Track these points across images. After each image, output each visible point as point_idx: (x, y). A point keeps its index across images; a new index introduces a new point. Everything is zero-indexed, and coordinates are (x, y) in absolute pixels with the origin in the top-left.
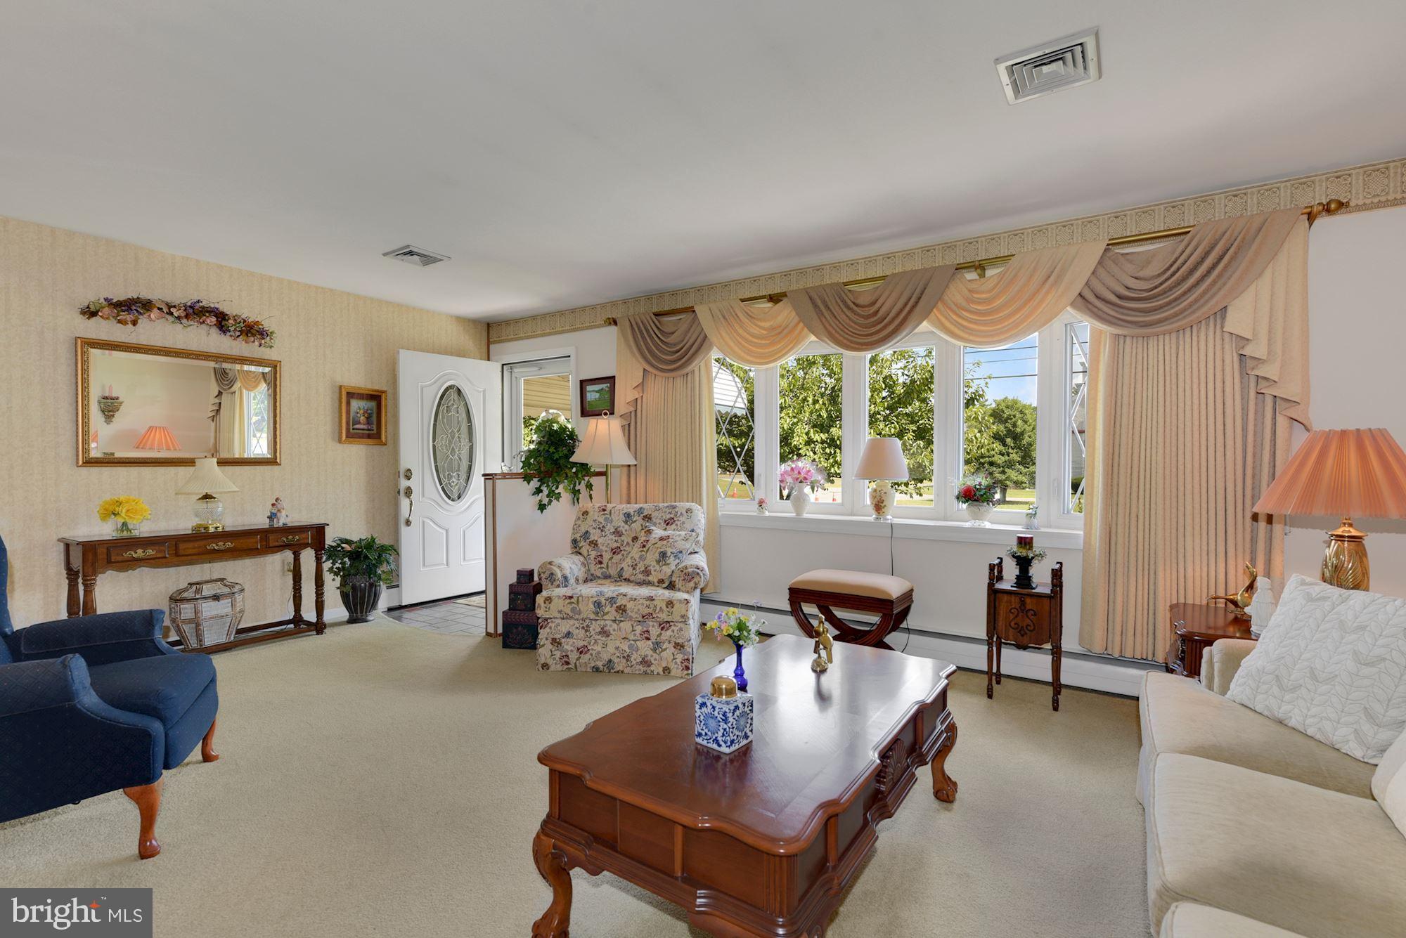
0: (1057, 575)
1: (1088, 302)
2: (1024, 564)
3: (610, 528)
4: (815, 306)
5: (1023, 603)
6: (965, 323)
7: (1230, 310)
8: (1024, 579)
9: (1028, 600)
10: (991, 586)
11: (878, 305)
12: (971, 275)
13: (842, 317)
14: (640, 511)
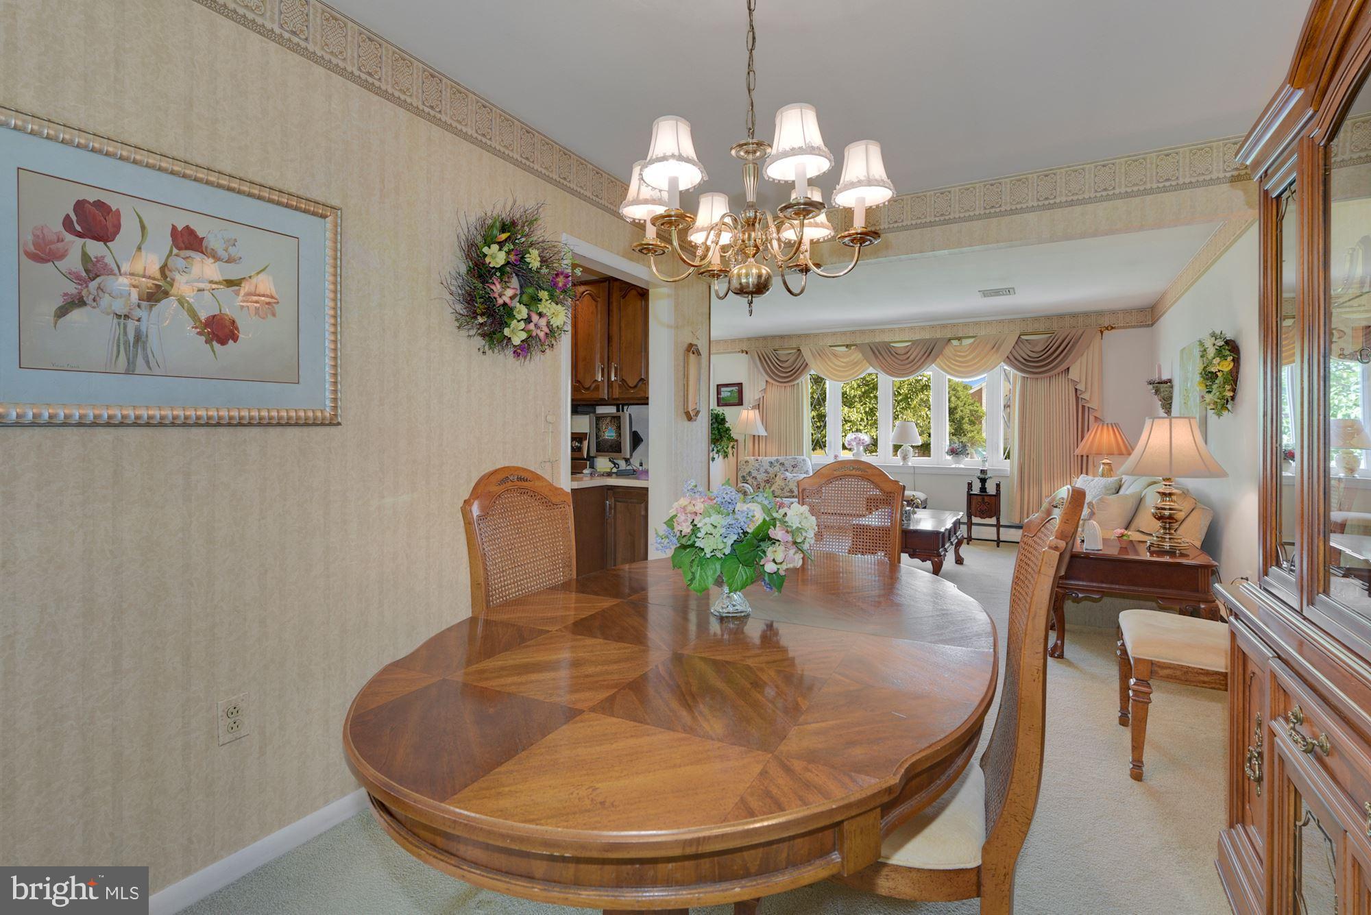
0: (998, 486)
1: (1011, 360)
2: (983, 481)
3: (762, 470)
4: (874, 352)
5: (983, 499)
6: (953, 366)
7: (1070, 369)
8: (983, 489)
9: (986, 498)
10: (968, 492)
11: (909, 353)
12: (955, 342)
13: (889, 359)
14: (777, 461)
